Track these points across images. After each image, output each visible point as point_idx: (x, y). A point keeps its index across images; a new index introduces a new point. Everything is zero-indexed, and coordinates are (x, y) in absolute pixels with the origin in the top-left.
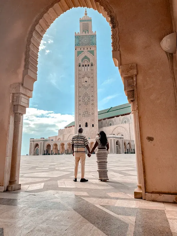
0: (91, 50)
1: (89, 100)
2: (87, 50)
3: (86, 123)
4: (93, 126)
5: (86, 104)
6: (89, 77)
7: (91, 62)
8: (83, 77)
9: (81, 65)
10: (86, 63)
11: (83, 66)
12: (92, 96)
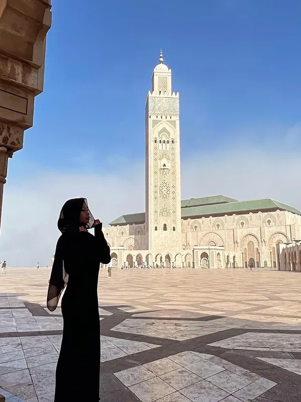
0: (171, 120)
1: (169, 192)
2: (166, 120)
3: (165, 225)
4: (174, 229)
5: (165, 197)
6: (168, 159)
7: (171, 137)
8: (161, 159)
9: (158, 140)
10: (164, 139)
11: (160, 143)
12: (173, 187)
